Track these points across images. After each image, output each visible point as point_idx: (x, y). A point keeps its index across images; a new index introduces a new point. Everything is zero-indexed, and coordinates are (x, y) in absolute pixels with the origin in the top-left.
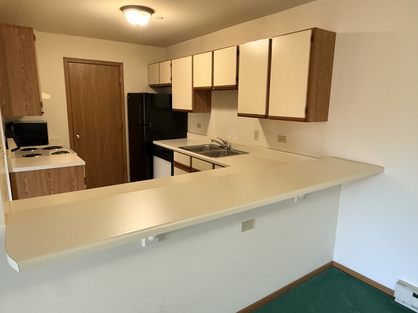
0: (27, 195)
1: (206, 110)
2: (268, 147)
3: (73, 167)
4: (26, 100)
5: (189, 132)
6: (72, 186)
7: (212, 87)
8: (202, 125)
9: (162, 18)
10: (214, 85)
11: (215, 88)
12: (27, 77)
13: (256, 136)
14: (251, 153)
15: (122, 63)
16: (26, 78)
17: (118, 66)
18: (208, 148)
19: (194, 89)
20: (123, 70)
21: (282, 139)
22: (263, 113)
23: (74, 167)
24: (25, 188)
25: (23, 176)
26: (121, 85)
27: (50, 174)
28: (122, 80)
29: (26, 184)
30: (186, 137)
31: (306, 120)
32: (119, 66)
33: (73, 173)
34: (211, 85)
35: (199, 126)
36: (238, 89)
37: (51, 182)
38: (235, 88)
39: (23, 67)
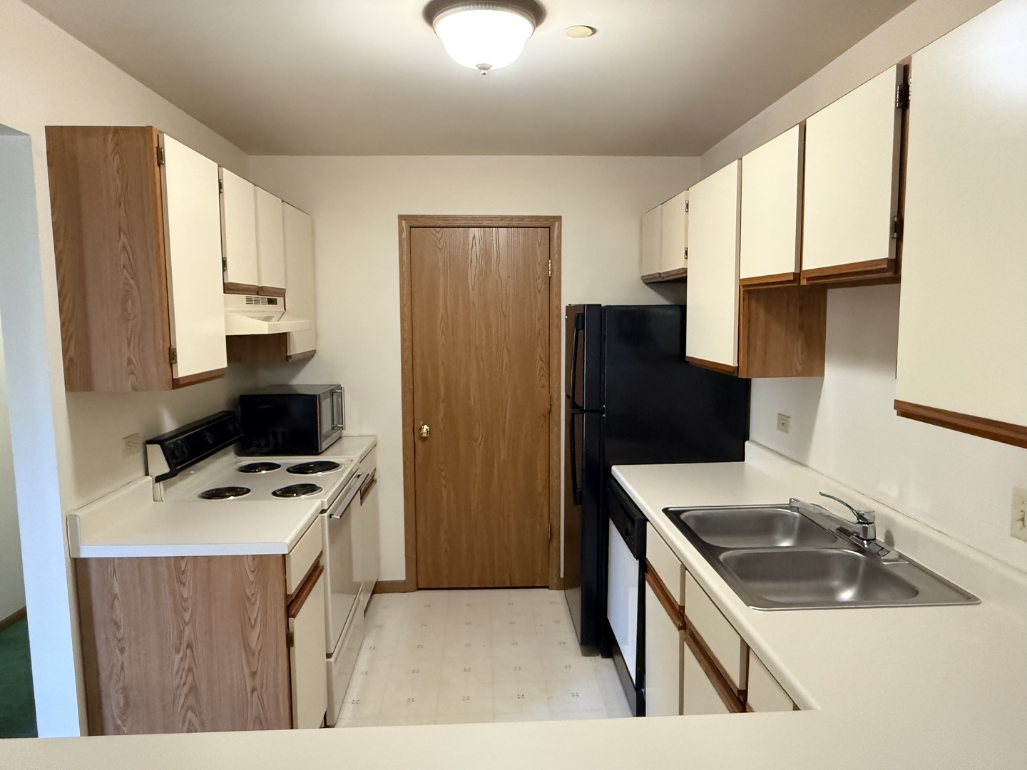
0: (119, 630)
1: (799, 368)
3: (250, 559)
4: (129, 344)
5: (754, 442)
6: (247, 618)
7: (797, 276)
8: (792, 422)
9: (594, 31)
10: (804, 268)
11: (808, 279)
12: (134, 277)
15: (559, 218)
16: (132, 279)
17: (548, 226)
18: (797, 525)
19: (744, 286)
20: (560, 237)
23: (254, 559)
24: (112, 607)
25: (110, 570)
26: (552, 283)
27: (183, 572)
28: (555, 268)
29: (116, 596)
30: (743, 460)
32: (549, 228)
33: (251, 577)
34: (790, 268)
35: (783, 422)
37: (185, 600)
38: (889, 273)
39: (124, 248)
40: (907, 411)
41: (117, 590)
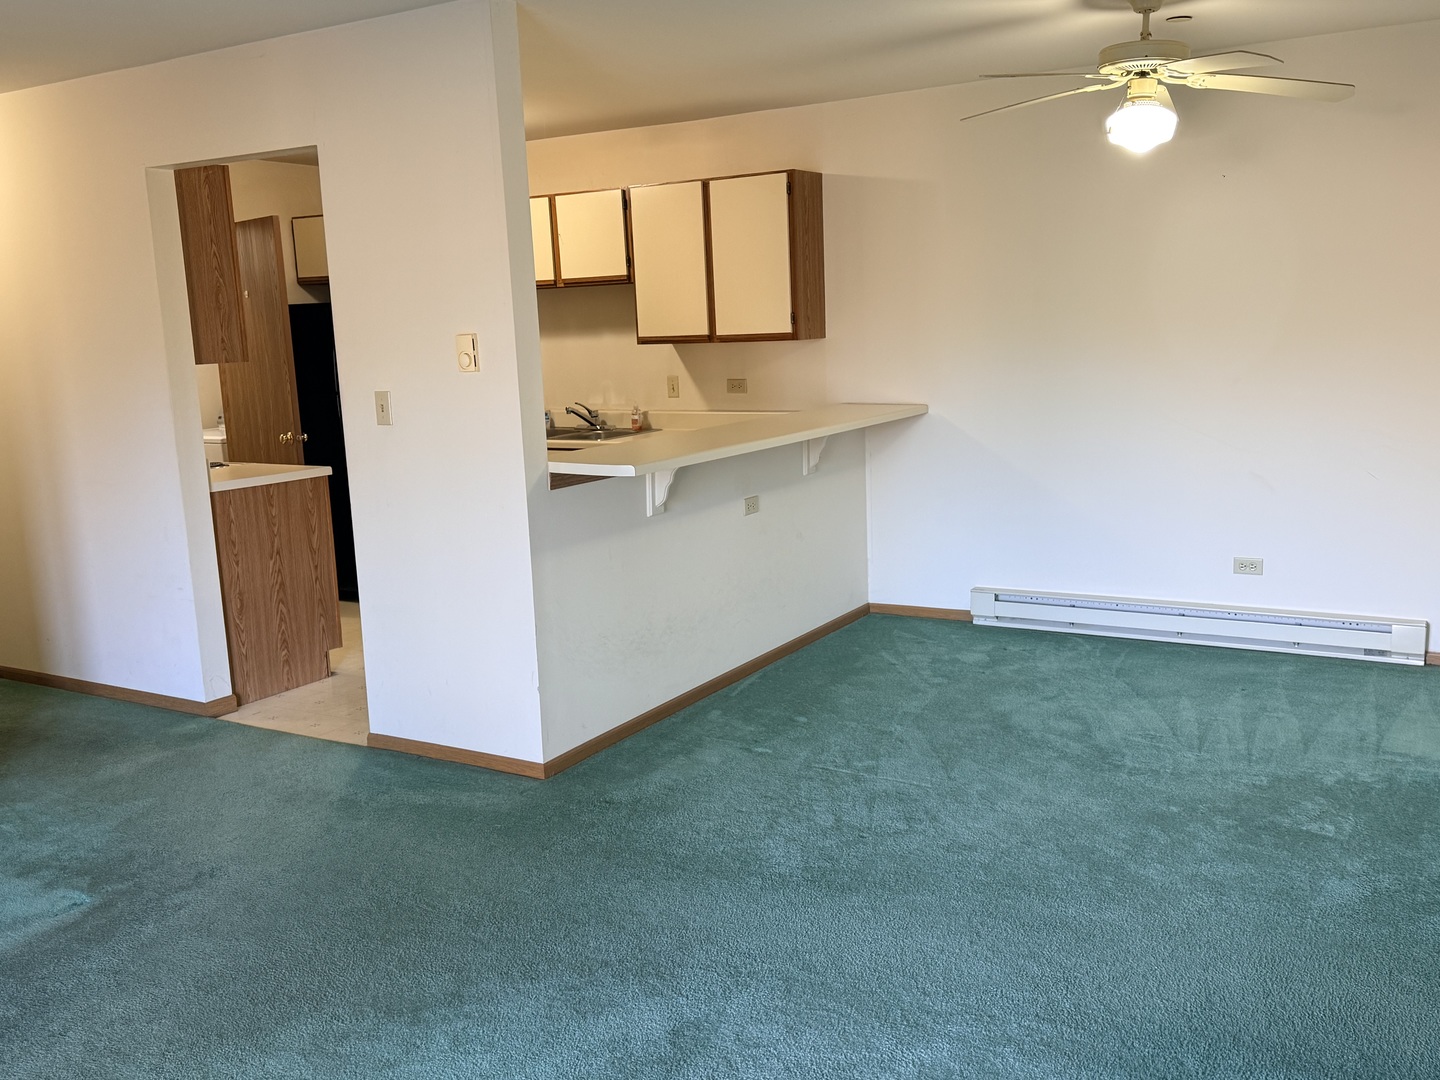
2: (704, 409)
6: (310, 526)
7: (556, 282)
10: (565, 275)
11: (565, 283)
13: (674, 389)
14: (664, 429)
16: (221, 277)
21: (737, 386)
22: (705, 331)
23: (311, 482)
24: (230, 531)
25: (228, 501)
27: (271, 496)
29: (232, 521)
31: (793, 336)
34: (551, 277)
36: (634, 283)
37: (274, 517)
38: (629, 280)
40: (643, 341)
41: (233, 516)
